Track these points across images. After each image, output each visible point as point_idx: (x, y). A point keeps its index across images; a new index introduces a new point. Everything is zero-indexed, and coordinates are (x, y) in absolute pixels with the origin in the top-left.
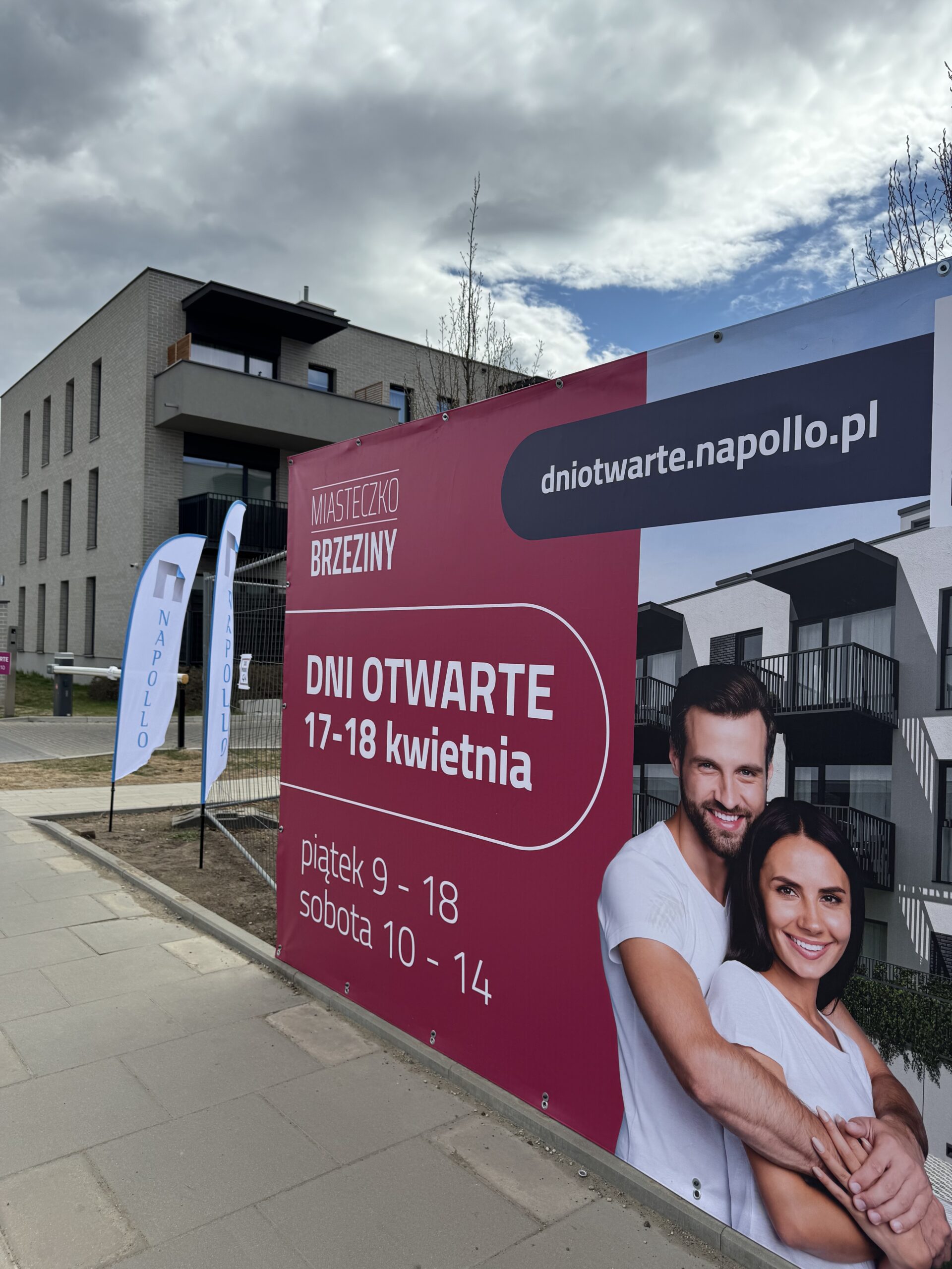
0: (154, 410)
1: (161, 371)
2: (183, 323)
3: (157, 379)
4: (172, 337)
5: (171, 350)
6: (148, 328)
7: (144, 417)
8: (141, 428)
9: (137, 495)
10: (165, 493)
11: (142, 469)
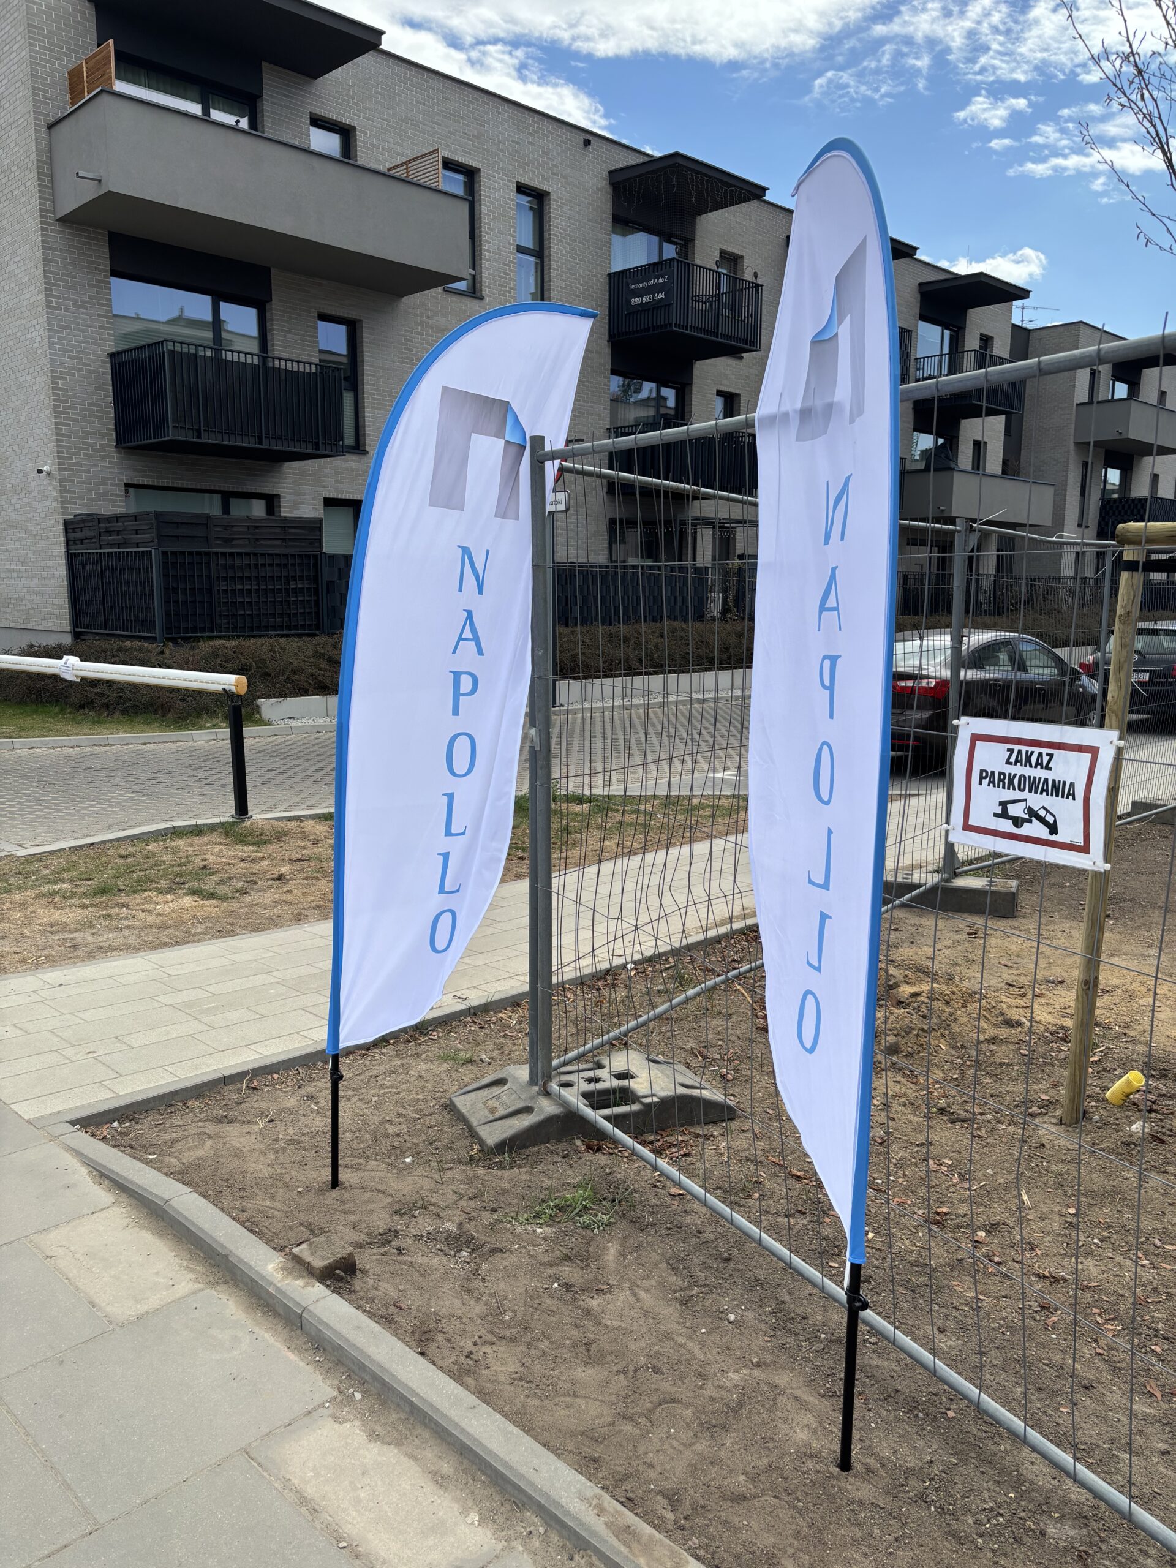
0: (53, 188)
1: (60, 115)
2: (91, 26)
3: (53, 130)
4: (74, 51)
5: (74, 77)
6: (29, 31)
7: (35, 202)
8: (32, 222)
9: (36, 345)
10: (84, 342)
11: (41, 298)
